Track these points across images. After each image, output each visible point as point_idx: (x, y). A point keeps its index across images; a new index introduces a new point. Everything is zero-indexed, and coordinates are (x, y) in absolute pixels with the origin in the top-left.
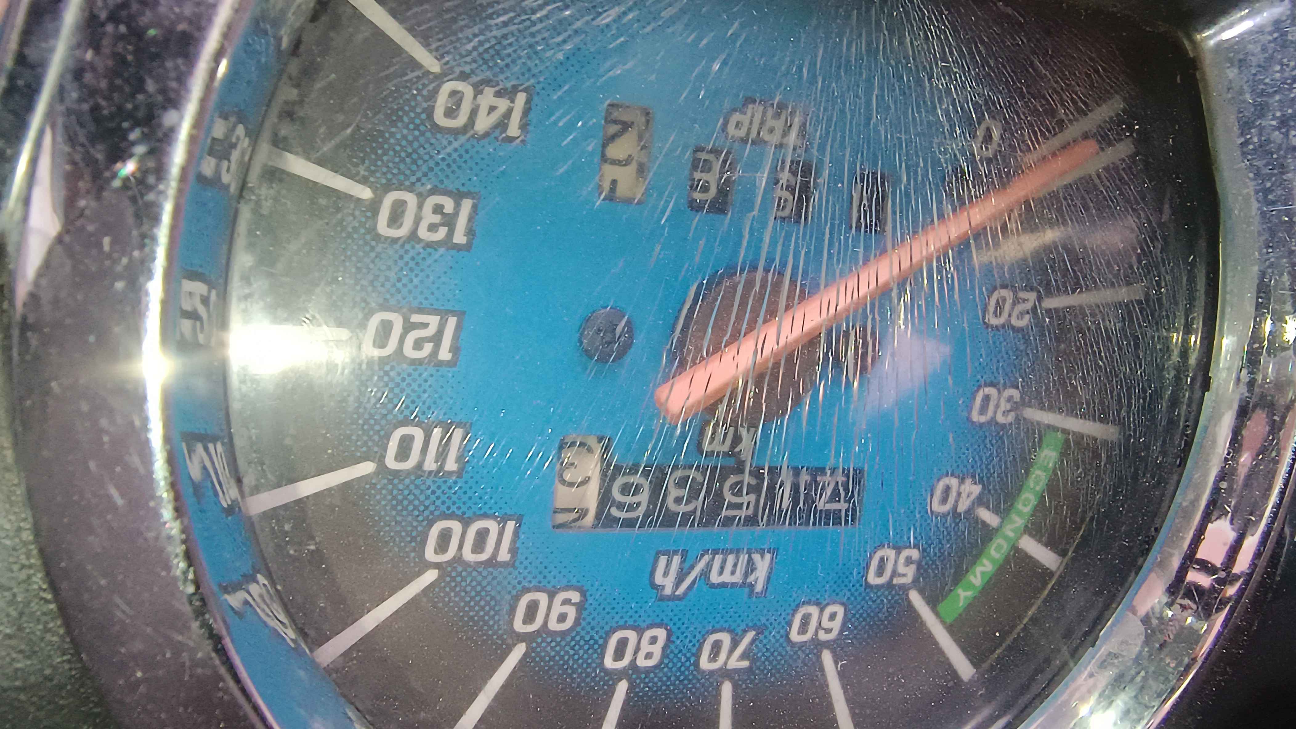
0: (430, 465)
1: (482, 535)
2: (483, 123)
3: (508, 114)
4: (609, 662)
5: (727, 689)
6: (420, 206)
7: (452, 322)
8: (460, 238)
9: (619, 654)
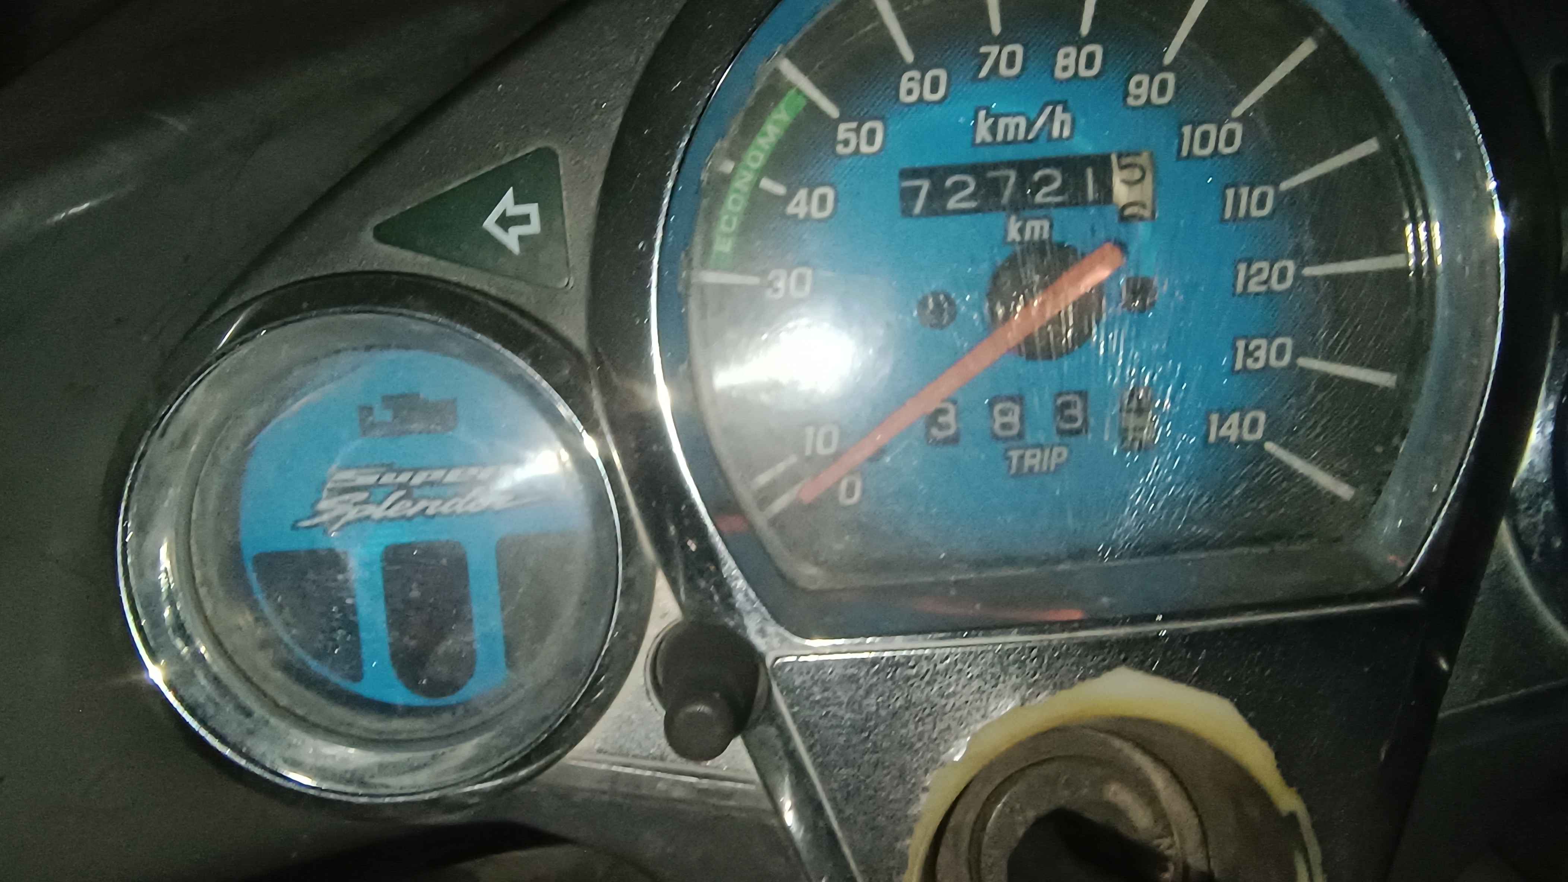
0: (1244, 191)
1: (1204, 143)
2: (1235, 418)
3: (1219, 427)
4: (1098, 50)
5: (996, 27)
6: (1268, 359)
7: (1239, 288)
8: (1241, 344)
9: (1091, 57)
